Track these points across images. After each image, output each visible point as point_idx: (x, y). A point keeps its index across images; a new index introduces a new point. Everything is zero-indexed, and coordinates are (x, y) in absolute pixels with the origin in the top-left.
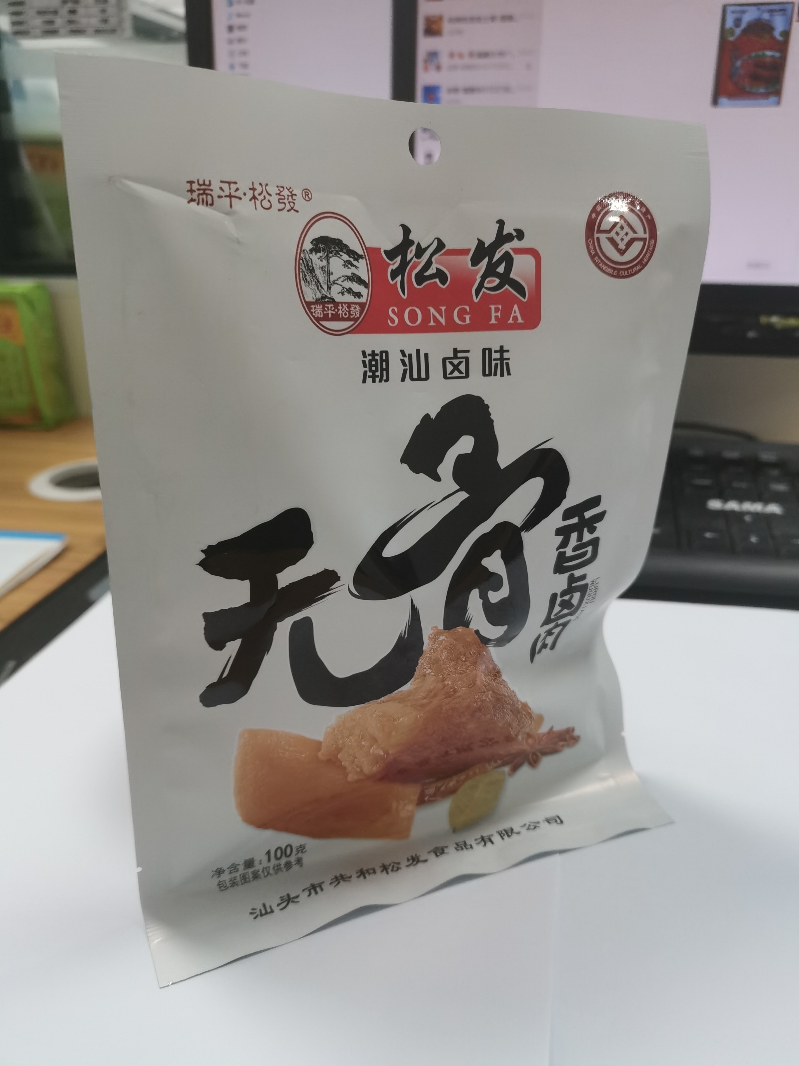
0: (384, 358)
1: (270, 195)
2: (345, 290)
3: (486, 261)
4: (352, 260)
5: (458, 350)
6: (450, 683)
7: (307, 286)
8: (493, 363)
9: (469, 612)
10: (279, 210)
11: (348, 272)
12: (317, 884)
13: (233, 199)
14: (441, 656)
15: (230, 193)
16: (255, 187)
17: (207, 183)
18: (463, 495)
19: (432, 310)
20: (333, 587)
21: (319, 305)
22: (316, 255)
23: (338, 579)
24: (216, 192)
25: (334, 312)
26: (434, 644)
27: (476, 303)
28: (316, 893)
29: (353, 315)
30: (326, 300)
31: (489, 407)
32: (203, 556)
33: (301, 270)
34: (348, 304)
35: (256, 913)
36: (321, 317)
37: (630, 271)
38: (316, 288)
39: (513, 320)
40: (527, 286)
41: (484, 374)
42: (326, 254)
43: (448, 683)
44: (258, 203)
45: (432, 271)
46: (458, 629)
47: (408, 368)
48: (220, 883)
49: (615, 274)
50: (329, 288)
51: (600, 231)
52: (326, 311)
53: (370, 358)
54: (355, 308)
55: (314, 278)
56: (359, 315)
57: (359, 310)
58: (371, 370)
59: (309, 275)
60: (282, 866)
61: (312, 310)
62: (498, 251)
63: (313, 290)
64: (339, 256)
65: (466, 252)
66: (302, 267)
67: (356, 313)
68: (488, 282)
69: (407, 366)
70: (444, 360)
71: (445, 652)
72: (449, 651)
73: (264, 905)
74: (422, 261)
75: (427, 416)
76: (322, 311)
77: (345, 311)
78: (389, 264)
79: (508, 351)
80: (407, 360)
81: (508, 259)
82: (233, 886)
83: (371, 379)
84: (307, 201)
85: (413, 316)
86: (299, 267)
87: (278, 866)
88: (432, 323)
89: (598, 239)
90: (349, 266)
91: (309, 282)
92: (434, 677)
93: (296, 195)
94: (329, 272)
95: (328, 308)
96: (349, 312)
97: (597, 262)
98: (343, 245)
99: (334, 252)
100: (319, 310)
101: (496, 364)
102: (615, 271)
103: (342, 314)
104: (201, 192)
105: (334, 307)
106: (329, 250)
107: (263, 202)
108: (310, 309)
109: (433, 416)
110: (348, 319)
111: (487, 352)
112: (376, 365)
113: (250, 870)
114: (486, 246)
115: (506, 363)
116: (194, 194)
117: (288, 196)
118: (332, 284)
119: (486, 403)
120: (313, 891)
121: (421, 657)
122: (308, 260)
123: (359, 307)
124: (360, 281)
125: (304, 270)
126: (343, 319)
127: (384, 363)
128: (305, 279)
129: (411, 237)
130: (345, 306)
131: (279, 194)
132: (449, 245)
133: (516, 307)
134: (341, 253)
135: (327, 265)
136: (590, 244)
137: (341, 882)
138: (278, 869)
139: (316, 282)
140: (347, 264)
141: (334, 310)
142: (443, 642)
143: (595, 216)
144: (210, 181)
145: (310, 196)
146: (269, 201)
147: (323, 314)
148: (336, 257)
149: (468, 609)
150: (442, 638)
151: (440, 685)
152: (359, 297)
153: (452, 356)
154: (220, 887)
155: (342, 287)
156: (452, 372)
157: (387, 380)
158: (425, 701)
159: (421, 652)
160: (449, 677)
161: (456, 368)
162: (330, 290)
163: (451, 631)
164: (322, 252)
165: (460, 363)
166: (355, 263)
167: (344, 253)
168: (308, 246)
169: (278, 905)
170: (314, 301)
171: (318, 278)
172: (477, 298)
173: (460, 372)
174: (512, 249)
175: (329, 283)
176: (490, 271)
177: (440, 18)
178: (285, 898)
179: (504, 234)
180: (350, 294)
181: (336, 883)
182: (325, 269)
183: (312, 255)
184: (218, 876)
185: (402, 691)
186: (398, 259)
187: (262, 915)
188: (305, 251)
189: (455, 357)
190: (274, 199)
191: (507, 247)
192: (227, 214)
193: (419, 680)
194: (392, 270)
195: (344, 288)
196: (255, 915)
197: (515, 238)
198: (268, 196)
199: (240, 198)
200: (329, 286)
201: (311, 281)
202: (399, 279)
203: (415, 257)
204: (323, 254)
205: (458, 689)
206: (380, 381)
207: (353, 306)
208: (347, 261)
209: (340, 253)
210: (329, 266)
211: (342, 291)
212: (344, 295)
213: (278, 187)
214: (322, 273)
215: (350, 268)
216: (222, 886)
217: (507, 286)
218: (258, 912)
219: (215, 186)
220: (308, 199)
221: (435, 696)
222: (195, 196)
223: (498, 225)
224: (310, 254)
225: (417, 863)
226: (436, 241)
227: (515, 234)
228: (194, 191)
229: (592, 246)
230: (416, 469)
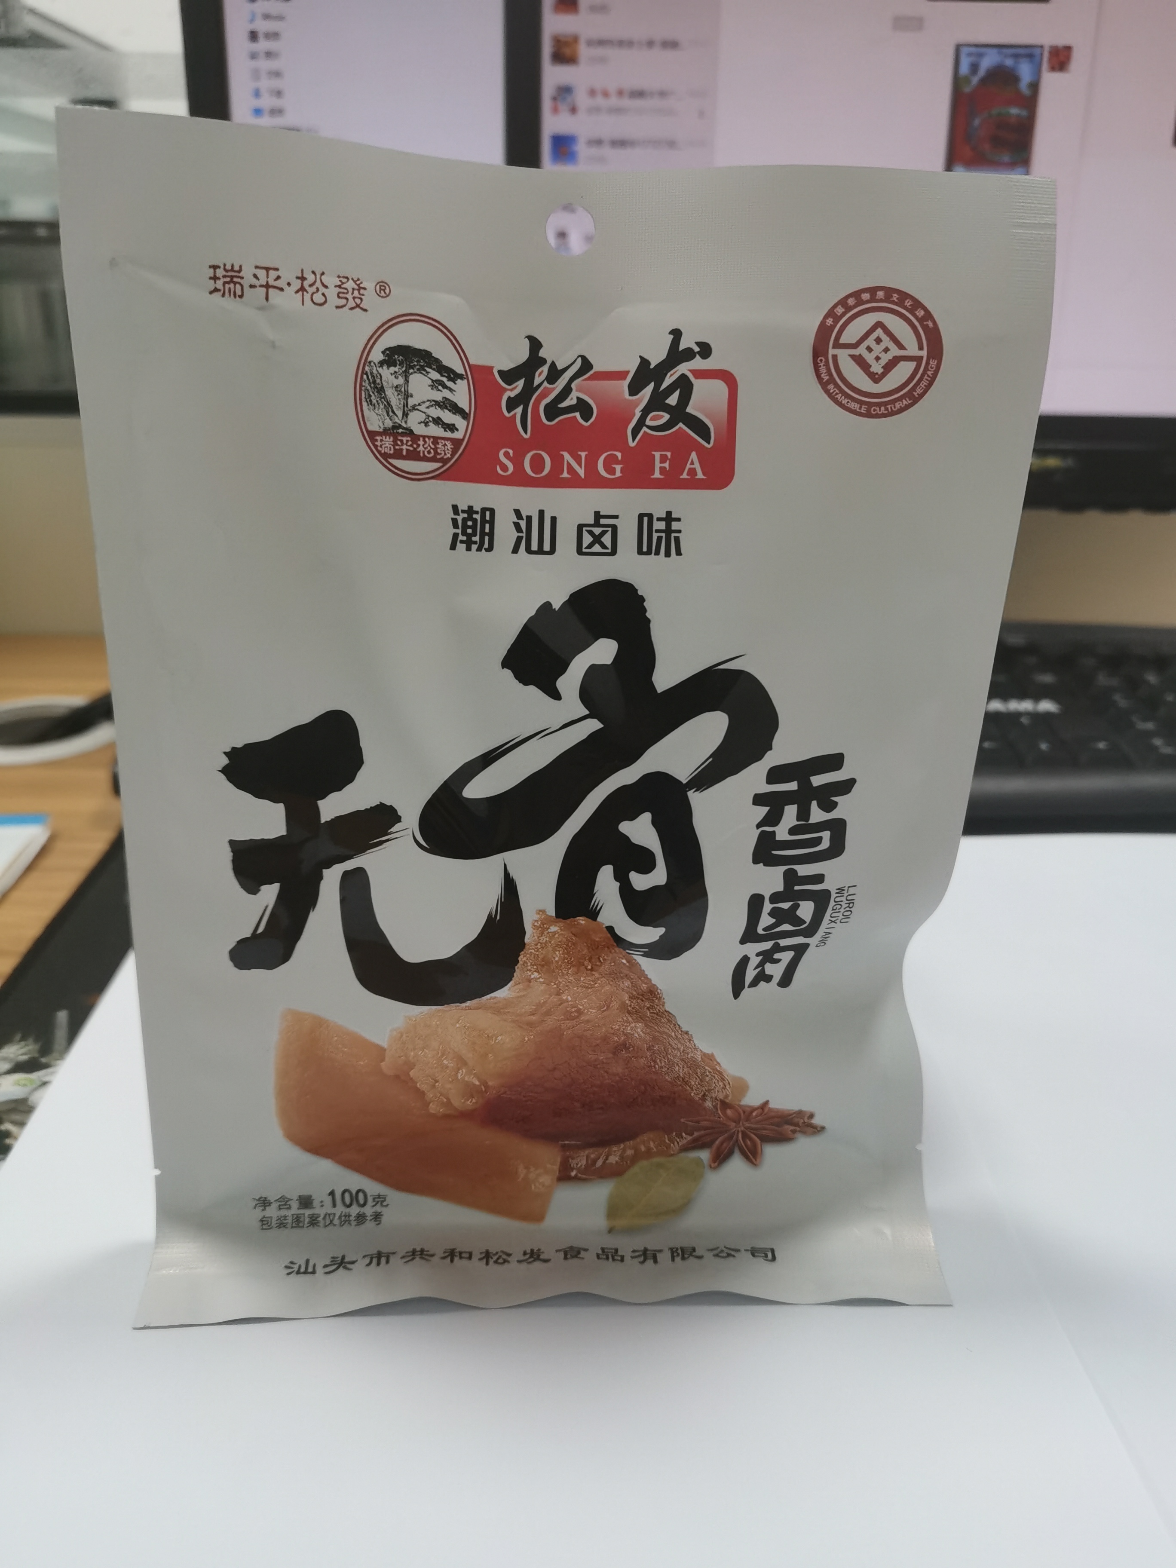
0: (488, 518)
1: (326, 287)
2: (431, 419)
3: (651, 387)
4: (445, 379)
5: (601, 514)
6: (570, 998)
7: (371, 410)
8: (655, 536)
9: (597, 897)
10: (337, 307)
11: (438, 396)
12: (384, 1253)
13: (271, 290)
14: (554, 956)
15: (267, 282)
16: (304, 276)
17: (236, 268)
18: (594, 725)
19: (567, 456)
20: (392, 830)
21: (388, 437)
22: (388, 369)
23: (398, 819)
24: (248, 279)
25: (411, 449)
26: (542, 936)
27: (632, 447)
28: (378, 1264)
29: (441, 454)
30: (400, 431)
31: (644, 600)
32: (225, 761)
33: (363, 388)
34: (433, 439)
35: (292, 1268)
36: (390, 454)
37: (891, 407)
38: (385, 414)
39: (688, 474)
40: (714, 426)
41: (640, 552)
42: (404, 369)
43: (567, 999)
44: (307, 297)
45: (571, 401)
46: (580, 920)
47: (524, 535)
48: (264, 1219)
49: (864, 410)
50: (405, 415)
51: (837, 345)
52: (398, 445)
53: (466, 515)
54: (445, 445)
55: (383, 400)
56: (451, 455)
57: (451, 448)
58: (464, 533)
59: (375, 396)
60: (352, 1218)
61: (376, 443)
62: (669, 374)
63: (380, 415)
64: (424, 373)
65: (622, 375)
66: (366, 384)
67: (446, 452)
68: (652, 419)
69: (522, 532)
70: (580, 527)
71: (559, 951)
72: (565, 951)
73: (307, 1262)
74: (557, 387)
75: (547, 606)
76: (392, 445)
77: (429, 448)
78: (505, 390)
79: (679, 520)
80: (523, 524)
81: (684, 385)
82: (280, 1228)
83: (464, 546)
84: (383, 297)
85: (537, 465)
86: (361, 385)
87: (345, 1216)
88: (565, 475)
89: (835, 357)
90: (440, 388)
91: (374, 405)
92: (544, 985)
93: (365, 289)
94: (406, 394)
95: (402, 441)
96: (435, 450)
97: (831, 391)
98: (433, 359)
99: (418, 367)
100: (387, 443)
101: (659, 539)
102: (863, 406)
103: (424, 452)
104: (228, 279)
105: (411, 440)
106: (410, 364)
107: (315, 295)
108: (373, 441)
109: (556, 606)
110: (433, 460)
111: (646, 519)
112: (474, 527)
113: (307, 1212)
114: (652, 366)
115: (675, 537)
116: (218, 282)
117: (353, 289)
118: (410, 410)
119: (640, 593)
120: (375, 1261)
121: (523, 952)
122: (375, 375)
123: (451, 444)
124: (455, 409)
125: (369, 388)
126: (425, 459)
127: (487, 526)
128: (368, 400)
129: (542, 353)
130: (429, 442)
131: (339, 286)
132: (598, 366)
133: (694, 455)
134: (428, 370)
135: (405, 383)
136: (822, 364)
137: (418, 1259)
138: (345, 1221)
139: (385, 404)
140: (437, 385)
141: (411, 446)
142: (555, 935)
143: (832, 322)
144: (241, 267)
145: (387, 291)
146: (323, 294)
147: (394, 448)
148: (420, 374)
149: (595, 893)
150: (553, 929)
151: (554, 999)
152: (452, 431)
153: (592, 522)
154: (263, 1225)
155: (426, 416)
156: (590, 546)
157: (490, 549)
158: (533, 1018)
159: (522, 946)
160: (567, 990)
161: (597, 539)
162: (407, 417)
163: (568, 921)
164: (398, 365)
165: (603, 533)
166: (450, 384)
167: (434, 369)
168: (377, 355)
169: (326, 1266)
170: (381, 430)
171: (390, 401)
172: (634, 440)
173: (603, 546)
174: (691, 371)
175: (406, 408)
176: (657, 403)
177: (575, 39)
178: (338, 1259)
179: (680, 349)
180: (438, 427)
181: (410, 1258)
182: (401, 389)
183: (382, 368)
184: (262, 1208)
185: (495, 998)
186: (520, 384)
187: (298, 1273)
188: (372, 364)
189: (597, 524)
190: (332, 293)
191: (683, 368)
192: (261, 309)
193: (521, 986)
194: (509, 398)
195: (429, 416)
196: (290, 1270)
197: (697, 356)
198: (323, 288)
199: (282, 289)
200: (406, 413)
201: (378, 404)
202: (519, 410)
203: (546, 382)
204: (399, 369)
205: (584, 1010)
206: (479, 549)
207: (442, 443)
208: (436, 381)
209: (426, 368)
210: (408, 386)
211: (425, 420)
212: (429, 425)
213: (339, 277)
214: (396, 394)
215: (441, 391)
216: (265, 1223)
217: (681, 425)
218: (296, 1268)
219: (247, 273)
220: (384, 295)
221: (548, 1013)
222: (219, 284)
223: (672, 337)
224: (379, 367)
225: (534, 1261)
226: (579, 360)
227: (697, 349)
228: (219, 279)
229: (824, 367)
230: (524, 678)
